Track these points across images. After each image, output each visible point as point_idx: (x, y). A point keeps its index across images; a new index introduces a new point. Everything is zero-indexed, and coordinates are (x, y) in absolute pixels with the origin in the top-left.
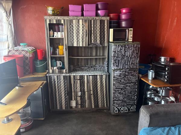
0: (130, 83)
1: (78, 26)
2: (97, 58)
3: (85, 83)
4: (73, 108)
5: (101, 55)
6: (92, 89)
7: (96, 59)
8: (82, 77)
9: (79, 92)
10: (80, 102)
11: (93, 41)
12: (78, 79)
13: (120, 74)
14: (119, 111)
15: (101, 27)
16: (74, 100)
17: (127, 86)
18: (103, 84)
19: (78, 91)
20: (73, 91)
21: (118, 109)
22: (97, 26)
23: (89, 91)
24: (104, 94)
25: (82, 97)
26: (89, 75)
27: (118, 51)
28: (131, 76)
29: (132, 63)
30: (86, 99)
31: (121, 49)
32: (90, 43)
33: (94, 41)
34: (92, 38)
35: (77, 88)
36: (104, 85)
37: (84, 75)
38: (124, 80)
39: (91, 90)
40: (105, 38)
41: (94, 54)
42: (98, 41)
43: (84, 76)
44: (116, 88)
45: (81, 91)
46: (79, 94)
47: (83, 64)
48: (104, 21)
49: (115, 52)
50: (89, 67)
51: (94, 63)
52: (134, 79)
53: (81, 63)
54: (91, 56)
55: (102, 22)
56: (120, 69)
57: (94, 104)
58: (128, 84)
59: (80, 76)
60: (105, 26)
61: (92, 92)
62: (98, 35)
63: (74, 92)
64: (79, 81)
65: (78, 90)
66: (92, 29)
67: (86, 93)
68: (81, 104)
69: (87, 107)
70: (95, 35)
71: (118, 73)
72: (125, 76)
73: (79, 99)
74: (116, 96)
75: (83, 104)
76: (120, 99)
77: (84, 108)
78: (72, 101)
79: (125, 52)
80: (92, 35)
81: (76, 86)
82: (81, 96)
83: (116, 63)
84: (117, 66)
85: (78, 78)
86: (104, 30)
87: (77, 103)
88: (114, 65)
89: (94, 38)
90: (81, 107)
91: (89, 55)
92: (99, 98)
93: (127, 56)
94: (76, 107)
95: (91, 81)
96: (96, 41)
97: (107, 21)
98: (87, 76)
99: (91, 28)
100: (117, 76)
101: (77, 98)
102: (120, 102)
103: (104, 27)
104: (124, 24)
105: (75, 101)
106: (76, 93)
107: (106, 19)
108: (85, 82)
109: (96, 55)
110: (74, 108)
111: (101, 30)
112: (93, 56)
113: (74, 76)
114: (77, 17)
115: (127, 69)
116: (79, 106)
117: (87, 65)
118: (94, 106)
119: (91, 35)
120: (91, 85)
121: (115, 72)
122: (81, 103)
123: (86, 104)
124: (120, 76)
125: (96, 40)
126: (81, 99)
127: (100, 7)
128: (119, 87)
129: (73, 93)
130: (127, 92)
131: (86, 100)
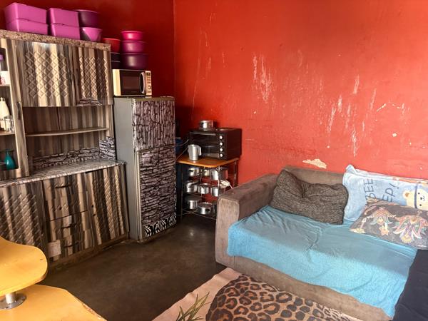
0: (166, 172)
1: (46, 59)
2: (82, 133)
3: (78, 193)
4: (55, 259)
5: (91, 125)
6: (94, 203)
7: (81, 135)
8: (70, 181)
9: (68, 218)
10: (71, 241)
11: (84, 94)
12: (62, 185)
13: (151, 157)
14: (153, 230)
15: (96, 64)
16: (57, 239)
17: (162, 179)
18: (115, 186)
19: (64, 216)
20: (52, 218)
21: (151, 228)
22: (89, 61)
23: (88, 207)
24: (118, 208)
25: (75, 227)
26: (86, 173)
27: (144, 115)
28: (167, 160)
29: (166, 136)
30: (84, 229)
31: (148, 110)
32: (78, 99)
33: (86, 94)
34: (83, 87)
35: (61, 208)
36: (117, 187)
37: (76, 174)
38: (158, 169)
39: (93, 206)
40: (106, 88)
41: (75, 124)
42: (94, 95)
43: (76, 177)
44: (147, 187)
45: (71, 213)
46: (68, 221)
47: (51, 151)
48: (102, 51)
49: (139, 116)
50: (67, 155)
51: (77, 147)
52: (170, 164)
53: (45, 149)
54: (68, 130)
55: (98, 53)
56: (150, 149)
57: (101, 235)
58: (164, 176)
59: (66, 177)
60: (104, 62)
61: (95, 209)
62: (93, 81)
63: (55, 219)
64: (64, 191)
65: (63, 212)
66: (81, 67)
67: (83, 214)
68: (73, 245)
69: (86, 247)
70: (88, 81)
71: (147, 156)
72: (159, 159)
73: (67, 233)
74: (147, 202)
75: (78, 243)
76: (154, 207)
77: (80, 252)
78: (52, 244)
79: (156, 114)
80: (82, 81)
81: (60, 204)
82: (71, 226)
83: (142, 137)
84: (144, 143)
85: (62, 183)
86: (103, 71)
87: (64, 247)
88: (139, 142)
89: (86, 87)
90: (74, 252)
91: (64, 128)
92: (109, 219)
93: (159, 123)
94: (63, 254)
95: (92, 185)
96: (91, 94)
97: (108, 52)
98: (82, 174)
99: (79, 65)
100: (146, 162)
101: (62, 233)
102: (153, 212)
103: (102, 65)
104: (132, 61)
105: (58, 242)
106: (60, 221)
107: (105, 48)
108: (77, 191)
109: (81, 128)
110: (57, 258)
111: (97, 71)
112: (73, 130)
113: (52, 180)
114: (40, 37)
115: (161, 146)
116: (70, 251)
117: (62, 152)
118: (102, 239)
119: (79, 82)
120: (93, 194)
121: (143, 156)
122: (73, 241)
123: (83, 240)
124: (151, 162)
125: (89, 91)
126: (72, 232)
127: (84, 19)
128: (150, 184)
129: (52, 224)
130: (163, 190)
131: (84, 232)
